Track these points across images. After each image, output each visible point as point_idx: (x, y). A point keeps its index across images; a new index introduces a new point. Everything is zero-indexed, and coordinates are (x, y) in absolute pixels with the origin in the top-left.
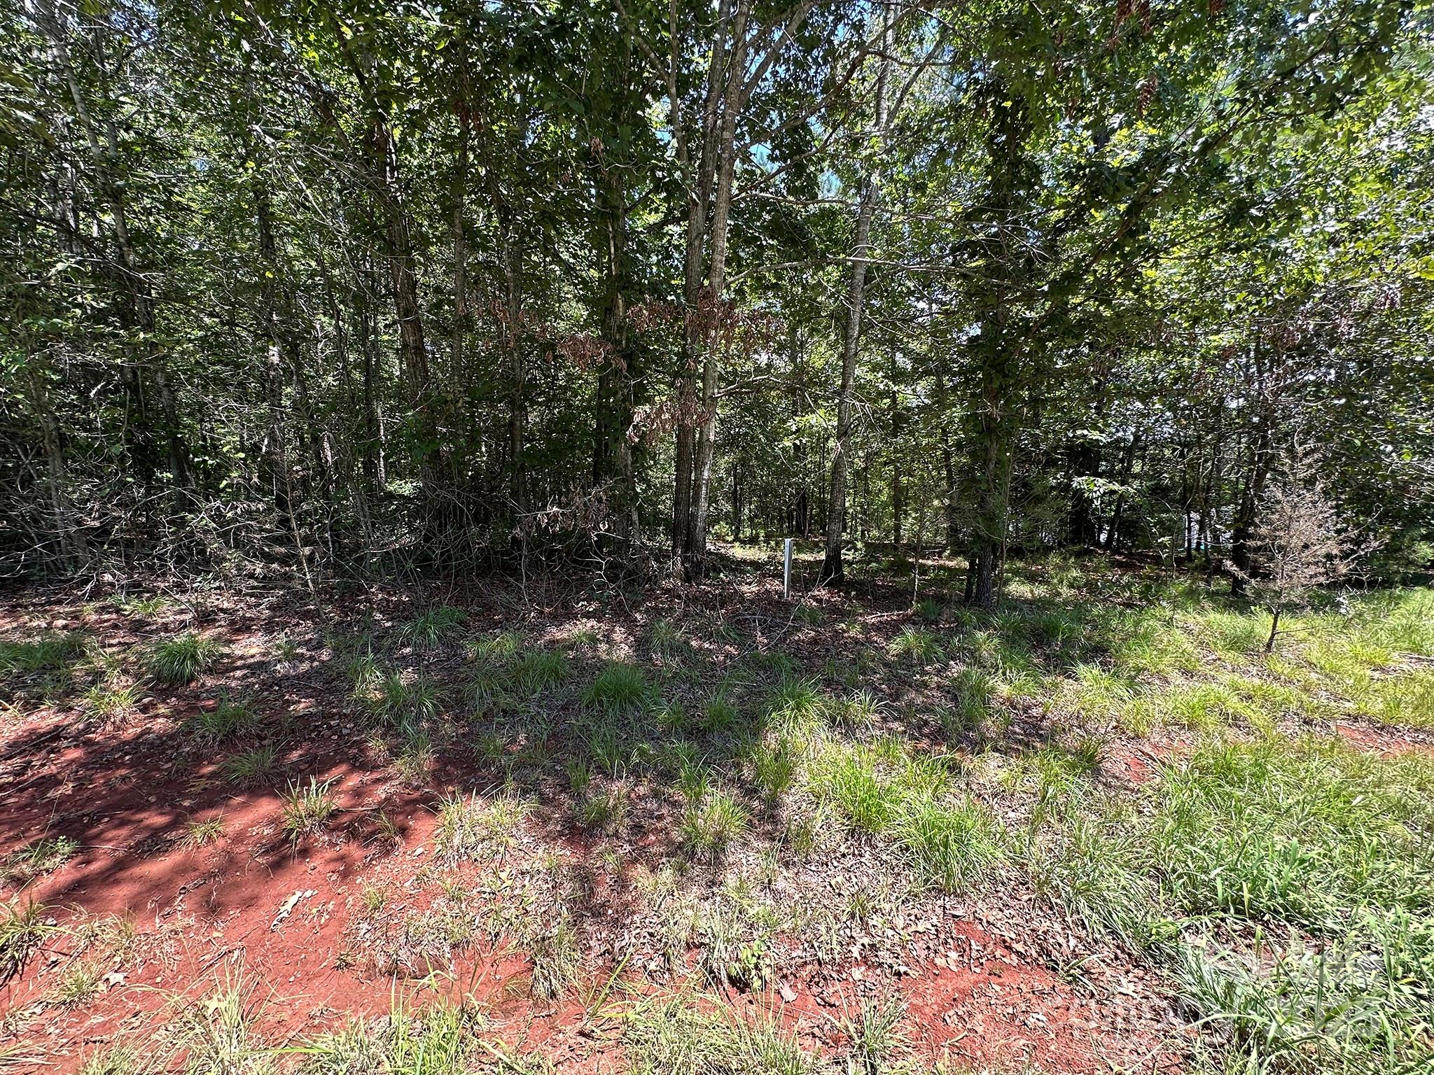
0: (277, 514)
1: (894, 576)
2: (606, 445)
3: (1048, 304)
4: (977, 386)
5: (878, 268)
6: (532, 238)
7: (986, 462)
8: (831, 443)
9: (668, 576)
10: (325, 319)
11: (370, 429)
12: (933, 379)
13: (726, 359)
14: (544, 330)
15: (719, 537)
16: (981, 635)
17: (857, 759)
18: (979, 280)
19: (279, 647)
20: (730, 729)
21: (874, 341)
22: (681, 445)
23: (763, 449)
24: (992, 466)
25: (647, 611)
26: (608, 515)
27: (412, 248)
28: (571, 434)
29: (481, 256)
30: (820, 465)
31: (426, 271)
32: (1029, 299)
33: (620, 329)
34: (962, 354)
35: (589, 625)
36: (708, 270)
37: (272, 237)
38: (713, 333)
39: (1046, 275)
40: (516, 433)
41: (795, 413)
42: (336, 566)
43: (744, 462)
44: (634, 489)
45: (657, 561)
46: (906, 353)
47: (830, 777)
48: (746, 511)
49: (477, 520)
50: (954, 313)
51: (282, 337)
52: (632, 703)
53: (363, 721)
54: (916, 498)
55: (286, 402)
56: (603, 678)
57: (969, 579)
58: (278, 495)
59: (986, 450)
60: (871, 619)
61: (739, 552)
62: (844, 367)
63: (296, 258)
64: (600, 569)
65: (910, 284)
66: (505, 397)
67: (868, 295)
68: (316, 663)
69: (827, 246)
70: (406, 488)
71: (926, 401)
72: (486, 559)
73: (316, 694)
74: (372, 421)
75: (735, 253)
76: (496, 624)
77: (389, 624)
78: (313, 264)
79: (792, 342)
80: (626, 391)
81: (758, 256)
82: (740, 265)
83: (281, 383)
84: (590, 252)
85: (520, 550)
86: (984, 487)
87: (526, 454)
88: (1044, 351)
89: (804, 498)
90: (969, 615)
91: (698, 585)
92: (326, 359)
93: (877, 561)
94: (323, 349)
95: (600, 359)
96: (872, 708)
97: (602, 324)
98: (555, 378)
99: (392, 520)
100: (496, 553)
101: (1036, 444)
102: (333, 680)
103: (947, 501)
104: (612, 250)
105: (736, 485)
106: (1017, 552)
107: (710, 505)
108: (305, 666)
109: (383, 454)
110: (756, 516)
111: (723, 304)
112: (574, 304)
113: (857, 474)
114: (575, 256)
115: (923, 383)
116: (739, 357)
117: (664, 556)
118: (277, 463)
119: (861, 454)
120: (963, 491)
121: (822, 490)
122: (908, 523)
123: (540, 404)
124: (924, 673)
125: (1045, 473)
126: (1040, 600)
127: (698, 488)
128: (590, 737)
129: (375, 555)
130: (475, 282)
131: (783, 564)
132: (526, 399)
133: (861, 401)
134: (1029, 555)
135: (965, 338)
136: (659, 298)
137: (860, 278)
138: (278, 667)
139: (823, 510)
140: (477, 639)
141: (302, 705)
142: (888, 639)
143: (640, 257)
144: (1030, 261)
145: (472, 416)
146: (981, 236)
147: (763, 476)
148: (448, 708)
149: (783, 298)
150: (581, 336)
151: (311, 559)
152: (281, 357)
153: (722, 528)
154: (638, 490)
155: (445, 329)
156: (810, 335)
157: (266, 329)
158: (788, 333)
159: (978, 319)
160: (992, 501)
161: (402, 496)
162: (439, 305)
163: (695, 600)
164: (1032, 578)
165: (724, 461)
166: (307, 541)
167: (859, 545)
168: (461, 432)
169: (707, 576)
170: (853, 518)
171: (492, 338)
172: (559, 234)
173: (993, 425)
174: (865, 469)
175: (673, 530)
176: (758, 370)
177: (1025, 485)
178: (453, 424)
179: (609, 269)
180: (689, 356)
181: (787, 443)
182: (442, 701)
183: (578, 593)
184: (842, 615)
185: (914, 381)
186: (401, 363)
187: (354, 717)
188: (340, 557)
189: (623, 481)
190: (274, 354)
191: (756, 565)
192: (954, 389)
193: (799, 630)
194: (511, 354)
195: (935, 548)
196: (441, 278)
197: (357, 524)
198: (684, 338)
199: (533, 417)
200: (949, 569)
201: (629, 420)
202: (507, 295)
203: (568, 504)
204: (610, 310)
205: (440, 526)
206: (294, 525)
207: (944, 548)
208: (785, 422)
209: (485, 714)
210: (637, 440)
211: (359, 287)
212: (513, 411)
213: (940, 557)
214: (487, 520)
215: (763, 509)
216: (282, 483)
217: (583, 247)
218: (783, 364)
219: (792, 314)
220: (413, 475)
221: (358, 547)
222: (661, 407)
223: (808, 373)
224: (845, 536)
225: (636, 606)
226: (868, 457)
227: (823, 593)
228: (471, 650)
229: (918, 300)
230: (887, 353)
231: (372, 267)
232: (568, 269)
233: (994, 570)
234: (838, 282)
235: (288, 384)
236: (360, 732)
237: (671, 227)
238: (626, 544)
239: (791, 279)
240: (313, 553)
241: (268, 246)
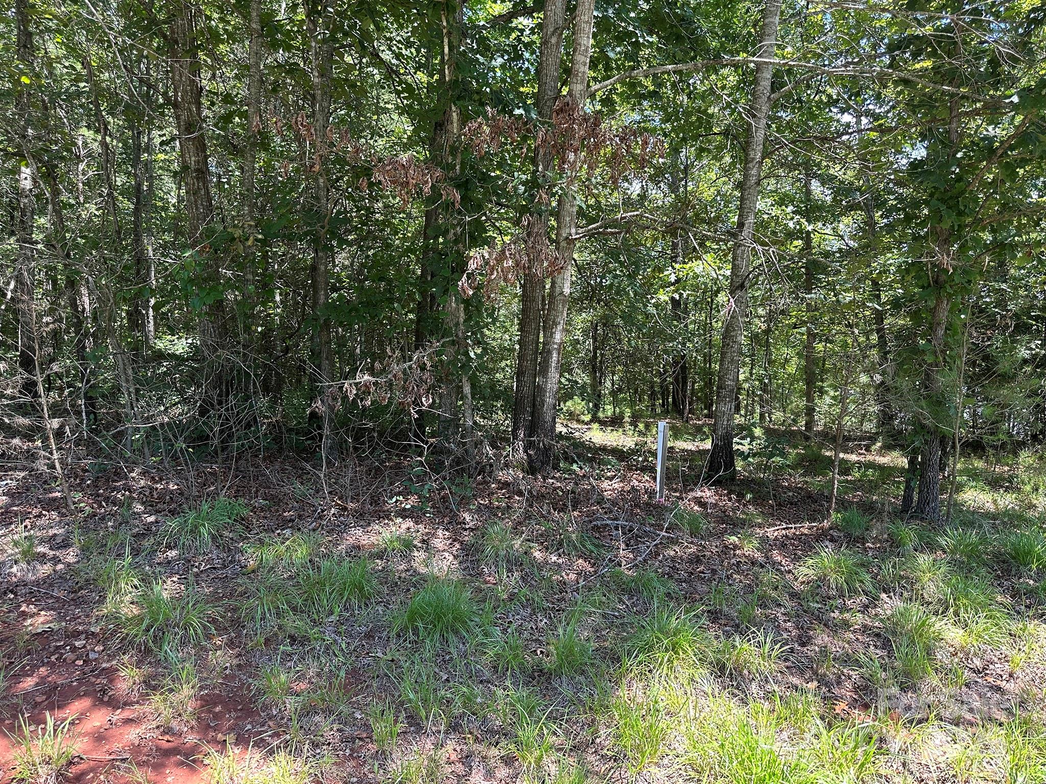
0: (21, 376)
1: (804, 475)
2: (433, 297)
3: (1019, 119)
4: (923, 224)
5: (790, 72)
6: (346, 34)
7: (932, 328)
8: (722, 298)
9: (507, 465)
10: (90, 134)
11: (138, 272)
12: (860, 215)
13: (586, 187)
14: (357, 150)
15: (572, 416)
16: (924, 560)
17: (752, 722)
18: (925, 87)
19: (16, 544)
20: (583, 673)
21: (782, 165)
22: (526, 298)
23: (632, 306)
24: (941, 332)
25: (479, 510)
26: (433, 387)
27: (198, 47)
28: (389, 282)
29: (281, 55)
30: (706, 328)
31: (214, 76)
32: (993, 111)
33: (454, 151)
34: (900, 183)
35: (404, 526)
36: (568, 73)
37: (30, 35)
38: (571, 156)
39: (1015, 80)
40: (321, 279)
41: (674, 259)
42: (90, 443)
43: (606, 321)
44: (466, 353)
45: (493, 446)
46: (826, 180)
47: (716, 745)
48: (608, 384)
49: (266, 389)
50: (890, 130)
51: (37, 157)
52: (456, 632)
53: (115, 643)
54: (836, 371)
55: (37, 236)
56: (420, 598)
57: (908, 482)
58: (22, 352)
59: (933, 311)
60: (772, 532)
61: (597, 436)
62: (742, 199)
63: (58, 59)
64: (420, 455)
65: (833, 92)
66: (306, 234)
67: (775, 105)
68: (60, 567)
69: (722, 44)
70: (180, 345)
71: (852, 243)
72: (277, 440)
73: (59, 607)
74: (140, 261)
75: (602, 51)
76: (285, 523)
77: (152, 519)
78: (79, 66)
79: (674, 165)
80: (459, 230)
81: (632, 56)
82: (608, 68)
83: (33, 213)
84: (418, 51)
85: (320, 428)
86: (929, 359)
87: (332, 307)
88: (1013, 181)
89: (684, 368)
90: (909, 533)
91: (544, 478)
92: (87, 183)
93: (783, 454)
94: (84, 171)
95: (427, 189)
96: (774, 653)
97: (431, 142)
98: (370, 211)
99: (161, 384)
100: (290, 430)
101: (1001, 303)
102: (81, 588)
103: (878, 378)
104: (446, 50)
105: (595, 349)
106: (975, 447)
107: (561, 375)
108: (45, 570)
109: (152, 301)
110: (620, 390)
111: (585, 119)
112: (395, 117)
113: (754, 337)
114: (398, 56)
115: (846, 220)
116: (604, 186)
117: (502, 439)
118: (24, 313)
119: (761, 311)
120: (901, 365)
121: (708, 358)
122: (825, 403)
123: (350, 244)
124: (844, 609)
125: (1013, 342)
126: (1006, 513)
127: (547, 353)
128: (400, 677)
129: (137, 430)
130: (274, 90)
131: (654, 455)
132: (334, 235)
133: (763, 244)
134: (991, 451)
135: (904, 161)
136: (503, 111)
137: (765, 83)
138: (15, 569)
139: (709, 384)
140: (261, 542)
141: (41, 619)
142: (797, 559)
143: (481, 59)
144: (994, 63)
145: (265, 256)
146: (928, 30)
147: (630, 340)
148: (221, 630)
149: (663, 109)
150: (404, 157)
151: (59, 434)
152: (34, 180)
153: (576, 404)
154: (472, 355)
155: (235, 147)
156: (699, 157)
157: (19, 146)
158: (669, 154)
159: (923, 136)
160: (941, 380)
161: (173, 356)
162: (227, 119)
163: (541, 497)
164: (995, 483)
165: (582, 319)
166: (56, 410)
167: (758, 432)
168: (250, 277)
169: (556, 467)
170: (751, 394)
171: (292, 160)
172: (379, 29)
173: (943, 277)
174: (767, 332)
175: (515, 406)
176: (628, 203)
177: (986, 358)
178: (242, 267)
179: (442, 73)
180: (539, 187)
181: (663, 296)
182: (214, 621)
183: (391, 484)
184: (735, 525)
185: (836, 218)
186: (179, 189)
187: (103, 638)
188: (96, 432)
189: (453, 343)
190: (26, 176)
191: (619, 454)
192: (890, 228)
193: (674, 542)
194: (316, 180)
195: (861, 439)
196: (232, 83)
197: (116, 390)
198: (534, 161)
199: (342, 258)
200: (881, 468)
201: (460, 267)
202: (313, 105)
203: (383, 371)
204: (440, 126)
205: (220, 395)
206: (41, 389)
207: (873, 439)
208: (661, 270)
209: (267, 641)
210: (471, 293)
211: (131, 96)
212: (316, 251)
213: (868, 449)
214: (279, 387)
215: (630, 382)
216: (29, 338)
217: (409, 45)
218: (659, 195)
219: (673, 130)
220: (188, 329)
221: (118, 418)
222: (503, 252)
223: (694, 207)
224: (738, 420)
225: (464, 502)
226: (770, 317)
227: (707, 494)
228: (251, 556)
229: (843, 111)
230: (799, 180)
231: (148, 69)
232: (390, 72)
233: (942, 469)
234: (737, 88)
235: (42, 212)
236: (111, 657)
237: (521, 19)
238: (454, 423)
239: (674, 85)
240: (62, 426)
241: (26, 45)
